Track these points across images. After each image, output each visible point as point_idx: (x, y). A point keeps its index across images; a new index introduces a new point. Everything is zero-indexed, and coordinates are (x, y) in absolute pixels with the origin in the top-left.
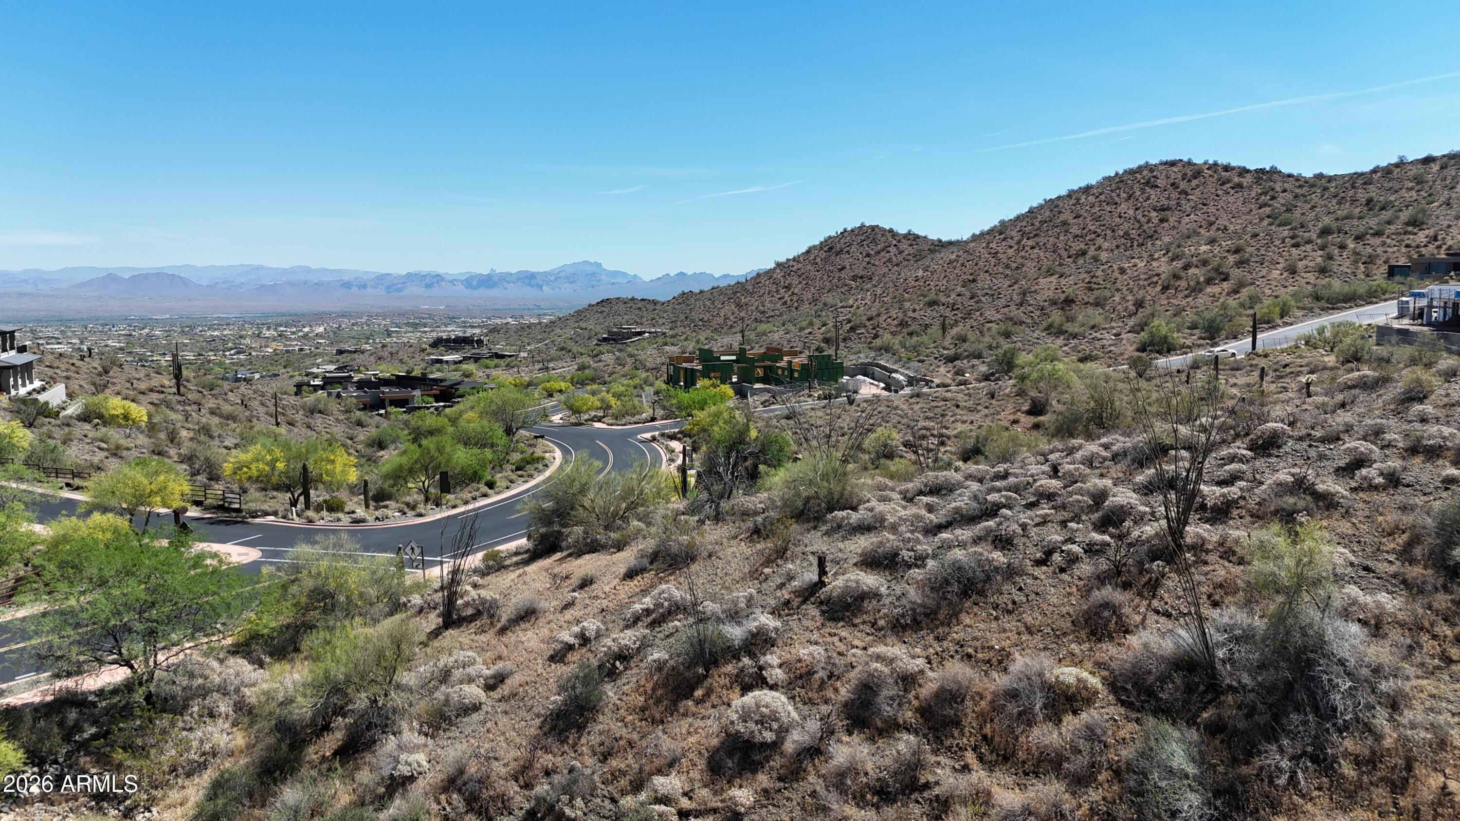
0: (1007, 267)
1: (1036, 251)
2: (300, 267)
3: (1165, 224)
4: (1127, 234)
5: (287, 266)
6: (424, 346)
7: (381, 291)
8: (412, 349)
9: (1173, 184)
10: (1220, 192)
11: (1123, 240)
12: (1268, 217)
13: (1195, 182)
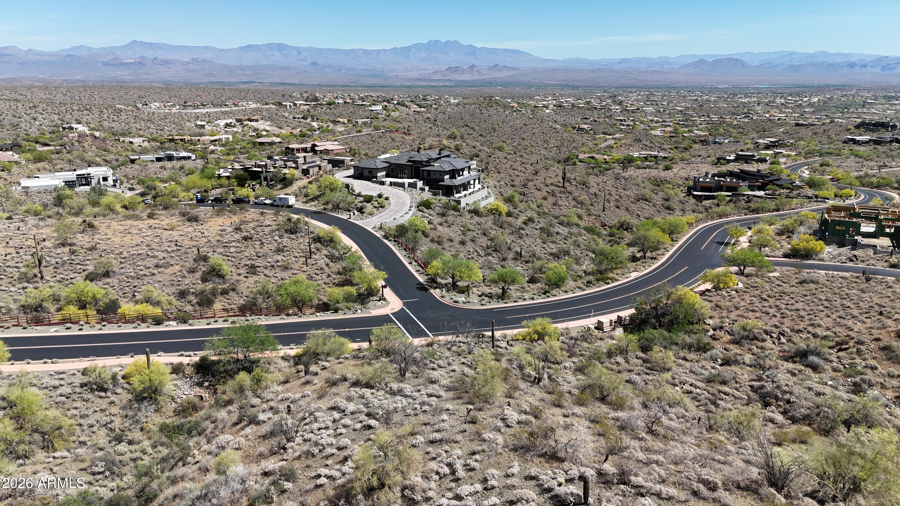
2: (821, 52)
5: (812, 52)
6: (849, 127)
7: (878, 70)
8: (840, 129)
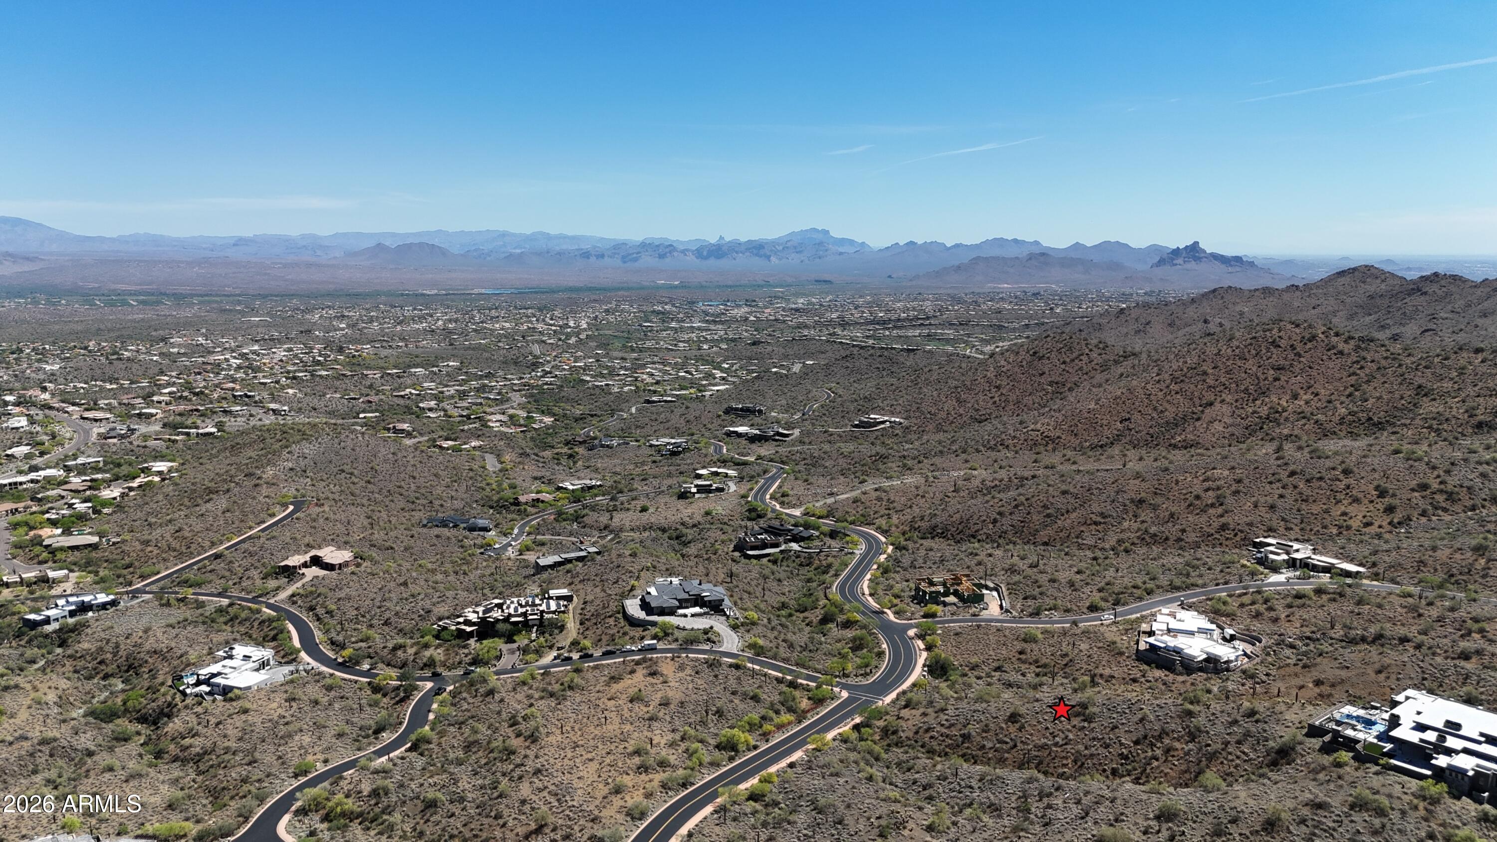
0: (1155, 409)
1: (1178, 396)
3: (1277, 383)
4: (1246, 389)
6: (719, 413)
7: (618, 261)
8: (710, 415)
9: (1292, 346)
10: (1325, 357)
11: (1243, 395)
12: (1352, 386)
13: (1309, 345)
